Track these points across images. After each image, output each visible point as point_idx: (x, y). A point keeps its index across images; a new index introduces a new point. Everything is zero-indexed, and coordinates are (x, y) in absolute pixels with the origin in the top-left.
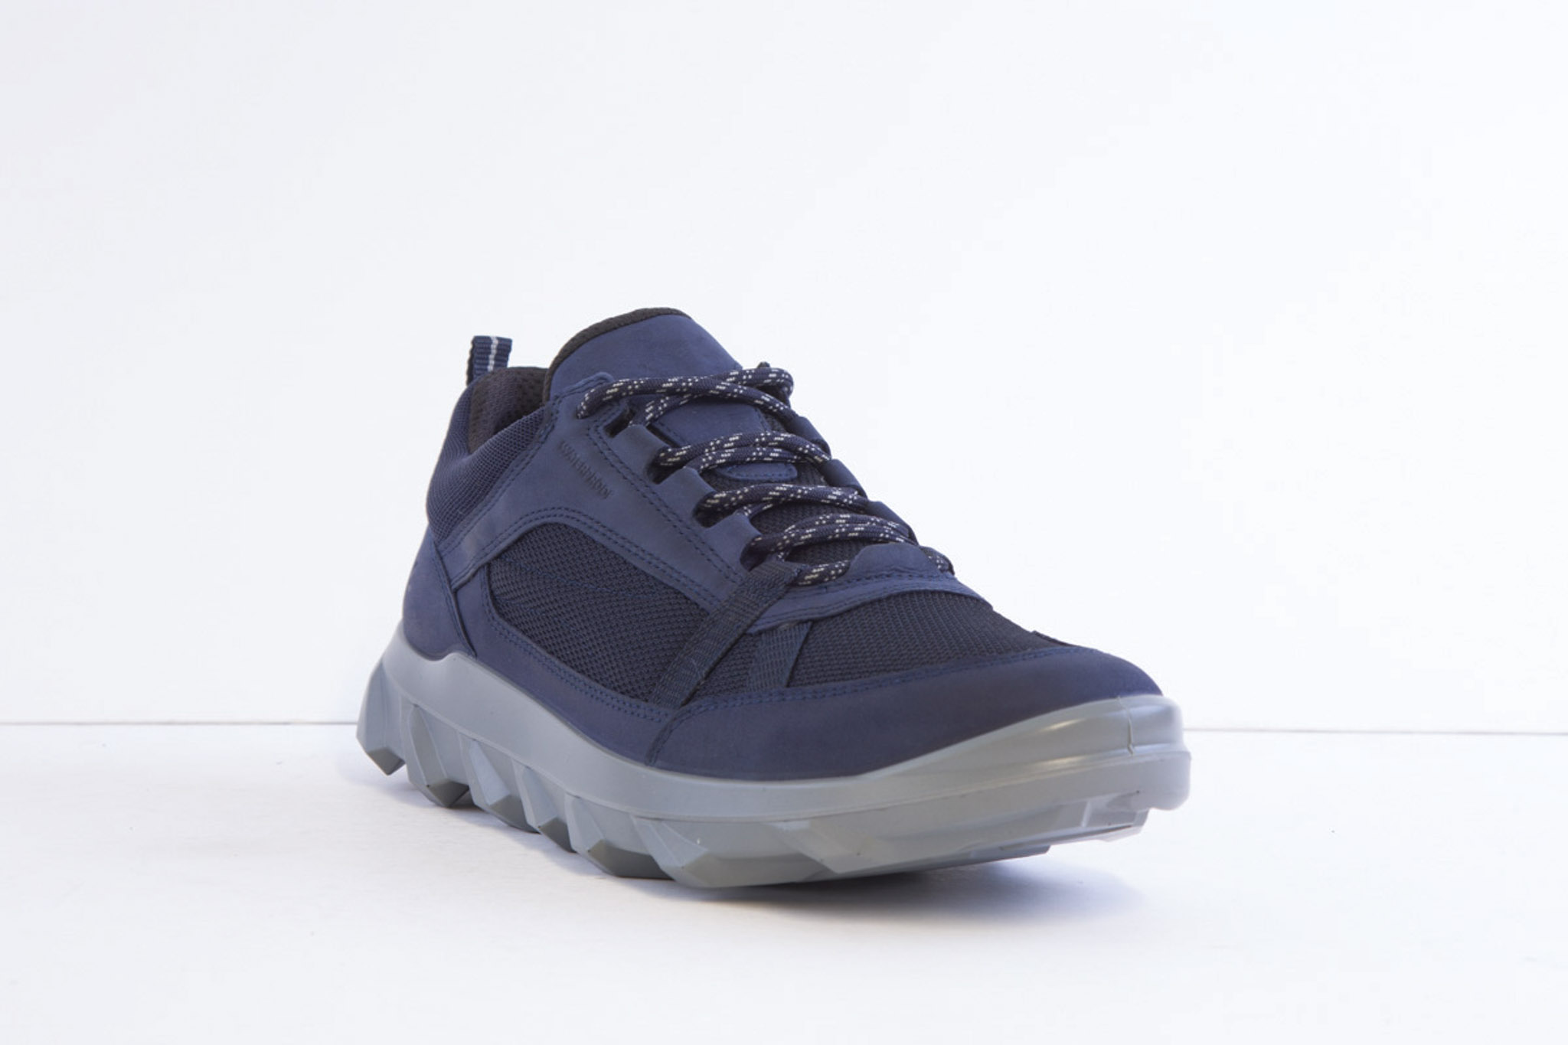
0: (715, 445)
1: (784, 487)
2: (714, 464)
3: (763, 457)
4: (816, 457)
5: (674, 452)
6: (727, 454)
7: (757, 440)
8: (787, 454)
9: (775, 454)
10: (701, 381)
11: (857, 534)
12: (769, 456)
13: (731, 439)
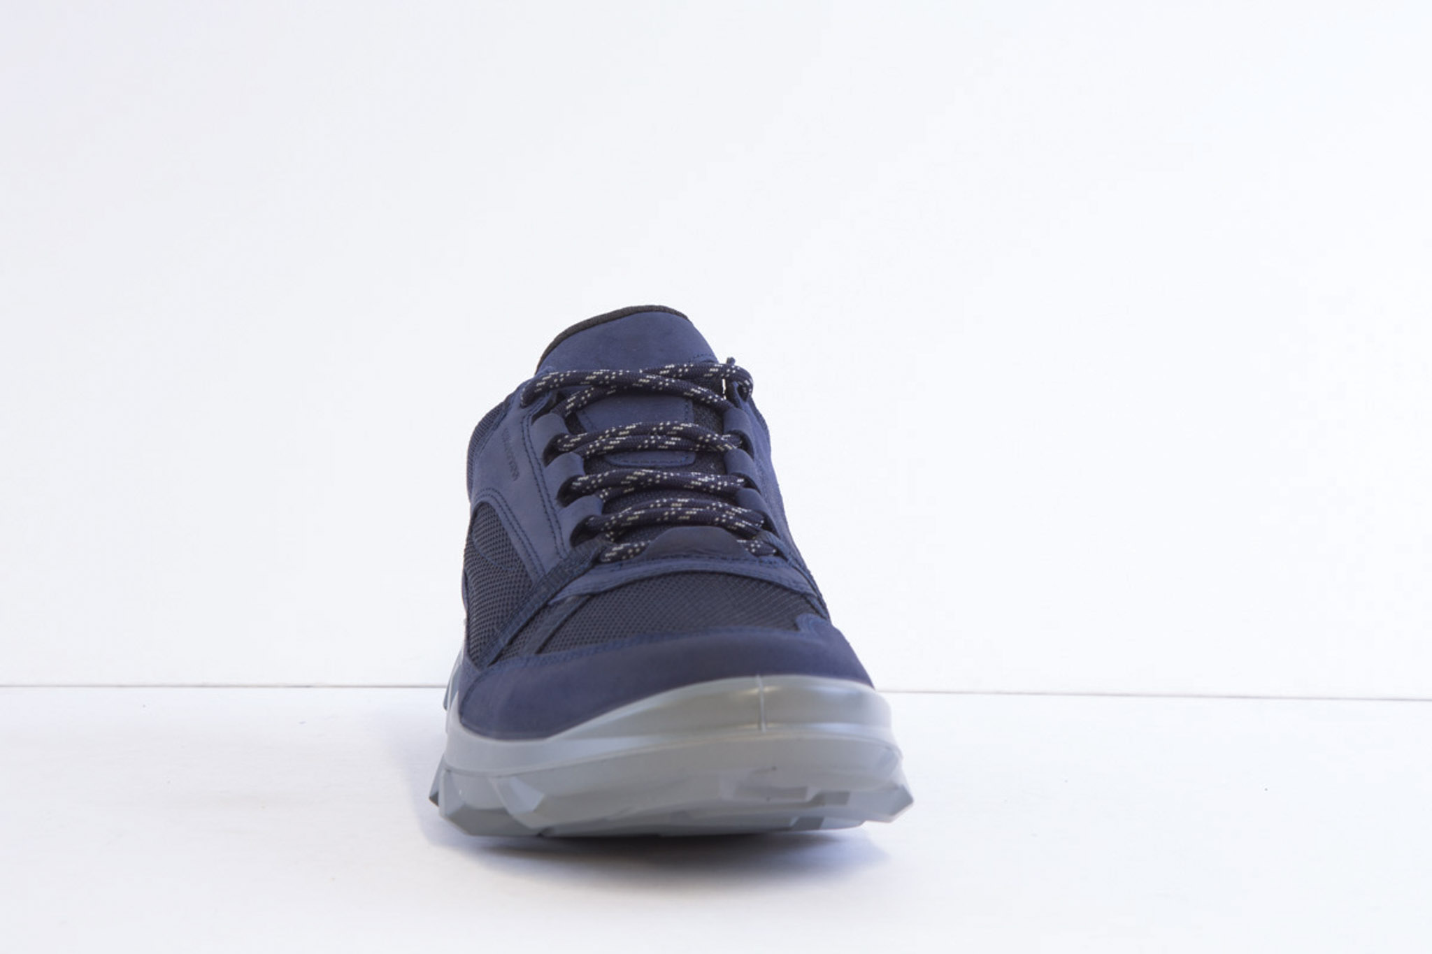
0: (610, 433)
1: (643, 472)
2: (602, 450)
3: (656, 444)
4: (718, 446)
5: (569, 439)
6: (617, 441)
7: (655, 429)
8: (686, 443)
9: (672, 442)
10: (625, 374)
11: (688, 518)
12: (663, 444)
13: (627, 428)
